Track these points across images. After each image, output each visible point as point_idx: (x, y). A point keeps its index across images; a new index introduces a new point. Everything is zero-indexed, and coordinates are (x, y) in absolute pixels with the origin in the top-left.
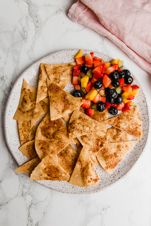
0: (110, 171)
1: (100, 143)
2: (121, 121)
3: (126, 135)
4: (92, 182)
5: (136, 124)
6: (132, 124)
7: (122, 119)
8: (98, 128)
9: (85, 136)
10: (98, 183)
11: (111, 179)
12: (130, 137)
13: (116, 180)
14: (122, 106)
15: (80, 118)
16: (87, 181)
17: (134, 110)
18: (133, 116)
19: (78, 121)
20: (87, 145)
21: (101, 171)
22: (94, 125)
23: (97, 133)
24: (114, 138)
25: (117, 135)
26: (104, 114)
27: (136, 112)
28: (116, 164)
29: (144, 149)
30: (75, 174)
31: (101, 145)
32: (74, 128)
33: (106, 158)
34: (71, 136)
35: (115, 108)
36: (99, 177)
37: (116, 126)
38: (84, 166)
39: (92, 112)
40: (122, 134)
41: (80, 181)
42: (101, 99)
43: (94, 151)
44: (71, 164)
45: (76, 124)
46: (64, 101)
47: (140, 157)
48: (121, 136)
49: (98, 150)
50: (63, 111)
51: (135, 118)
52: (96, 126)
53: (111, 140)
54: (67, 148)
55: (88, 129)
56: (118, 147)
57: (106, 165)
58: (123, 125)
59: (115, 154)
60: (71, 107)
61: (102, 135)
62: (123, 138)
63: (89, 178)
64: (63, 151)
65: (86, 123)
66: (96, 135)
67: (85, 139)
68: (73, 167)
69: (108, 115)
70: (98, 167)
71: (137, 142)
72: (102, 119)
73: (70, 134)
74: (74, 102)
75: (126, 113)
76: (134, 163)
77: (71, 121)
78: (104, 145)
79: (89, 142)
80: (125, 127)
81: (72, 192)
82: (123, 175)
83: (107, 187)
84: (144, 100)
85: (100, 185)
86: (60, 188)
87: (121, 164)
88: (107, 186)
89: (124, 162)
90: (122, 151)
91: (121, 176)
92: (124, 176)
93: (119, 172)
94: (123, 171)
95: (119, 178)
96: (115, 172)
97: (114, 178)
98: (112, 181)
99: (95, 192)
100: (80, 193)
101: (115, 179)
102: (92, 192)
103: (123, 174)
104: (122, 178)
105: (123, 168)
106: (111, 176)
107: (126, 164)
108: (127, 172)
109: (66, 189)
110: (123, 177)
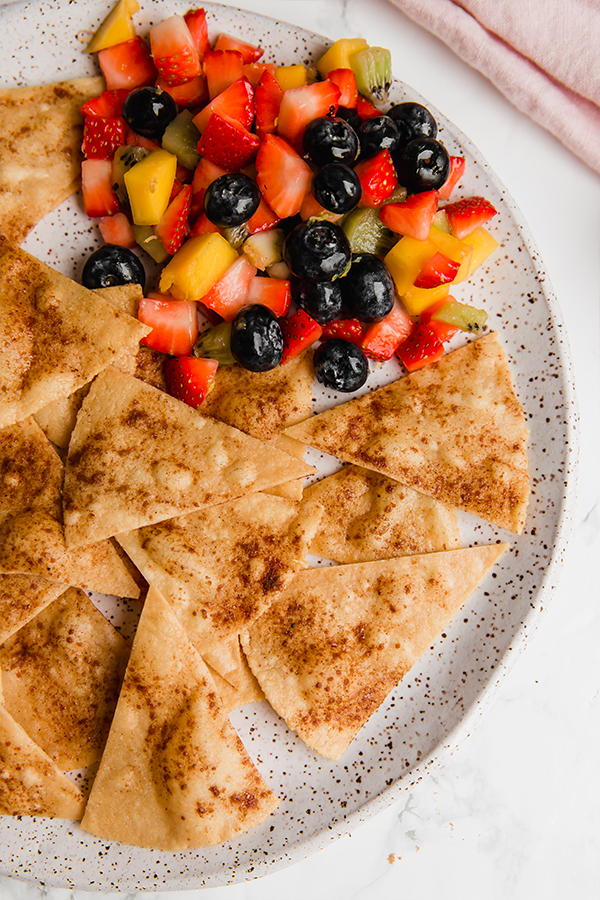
0: (336, 745)
1: (259, 568)
2: (389, 421)
3: (429, 513)
4: (222, 816)
5: (488, 438)
6: (460, 439)
7: (397, 411)
8: (247, 475)
9: (168, 526)
10: (259, 819)
11: (338, 793)
12: (457, 524)
13: (370, 797)
14: (393, 328)
15: (134, 417)
16: (187, 805)
17: (475, 349)
18: (468, 393)
19: (122, 437)
20: (176, 583)
21: (280, 748)
22: (221, 458)
23: (244, 507)
24: (356, 535)
25: (374, 514)
26: (283, 387)
27: (487, 363)
28: (368, 701)
29: (544, 596)
30: (115, 772)
31: (270, 582)
32: (94, 479)
33: (302, 658)
34: (81, 531)
35: (351, 346)
36: (268, 783)
37: (362, 454)
38: (163, 714)
39: (209, 374)
40: (404, 507)
41: (147, 813)
42: (258, 292)
43: (225, 619)
44: (83, 710)
45: (110, 456)
46: (31, 323)
47: (518, 644)
48: (395, 517)
49: (247, 611)
50: (26, 383)
51: (484, 404)
52: (235, 464)
53: (337, 547)
54: (60, 611)
55: (182, 481)
56: (381, 586)
57: (303, 705)
58: (404, 452)
59: (362, 633)
60: (73, 354)
61: (275, 515)
62: (410, 533)
63: (199, 787)
64: (35, 634)
65: (171, 448)
66: (233, 519)
67: (163, 543)
68: (95, 729)
69: (307, 394)
70: (260, 719)
71: (501, 554)
72: (272, 417)
73: (73, 518)
74: (91, 325)
75: (425, 377)
76: (482, 683)
77: (76, 441)
78: (287, 577)
79: (190, 561)
80: (416, 460)
81: (97, 877)
82: (412, 759)
83: (317, 841)
84: (533, 287)
85: (272, 828)
86: (24, 857)
87: (407, 698)
88: (316, 832)
89: (424, 682)
90: (404, 615)
91: (399, 772)
92: (421, 766)
93: (390, 745)
94: (415, 740)
95: (390, 783)
96: (366, 748)
97: (363, 787)
98: (344, 804)
99: (241, 872)
100: (145, 884)
101: (363, 793)
102: (221, 876)
103: (412, 757)
104: (408, 779)
105: (418, 720)
106: (340, 774)
107: (436, 693)
108: (436, 743)
109: (61, 860)
110: (414, 777)
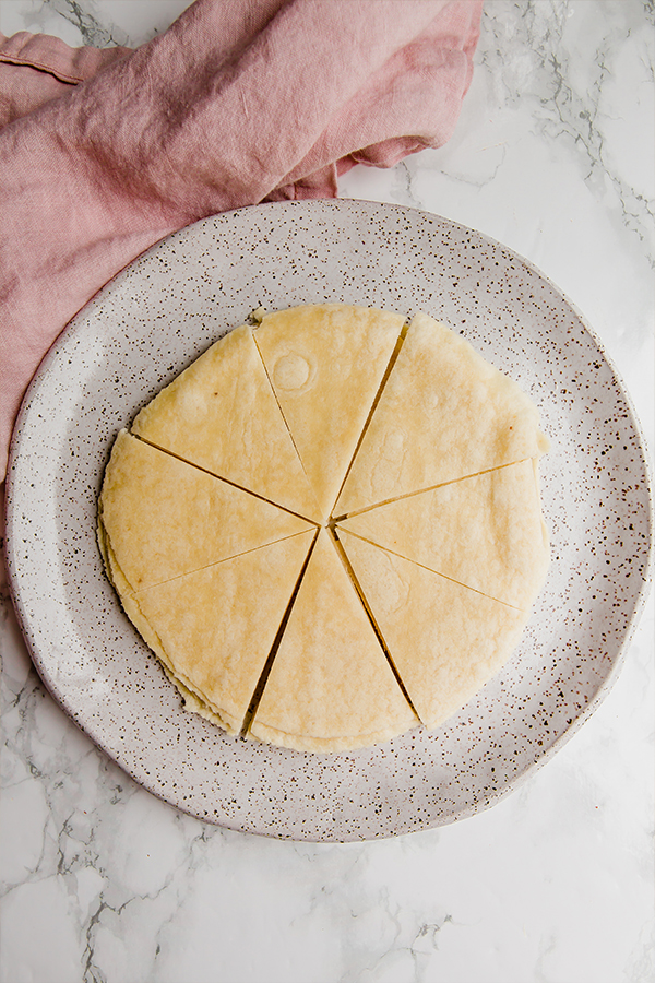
11: (533, 735)
13: (559, 735)
76: (620, 640)
81: (379, 830)
82: (582, 702)
83: (527, 773)
84: (597, 358)
85: (493, 770)
86: (324, 825)
87: (564, 659)
88: (526, 767)
89: (574, 646)
91: (576, 713)
92: (590, 707)
93: (561, 694)
94: (579, 688)
95: (570, 722)
96: (544, 699)
97: (550, 727)
98: (540, 743)
99: (480, 805)
100: (414, 827)
101: (552, 732)
102: (467, 811)
103: (581, 701)
104: (582, 717)
105: (577, 673)
106: (531, 721)
107: (585, 651)
108: (596, 688)
109: (350, 822)
110: (587, 713)
